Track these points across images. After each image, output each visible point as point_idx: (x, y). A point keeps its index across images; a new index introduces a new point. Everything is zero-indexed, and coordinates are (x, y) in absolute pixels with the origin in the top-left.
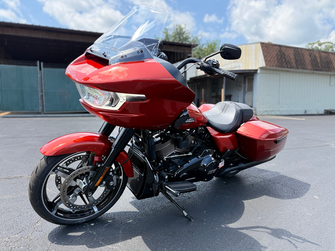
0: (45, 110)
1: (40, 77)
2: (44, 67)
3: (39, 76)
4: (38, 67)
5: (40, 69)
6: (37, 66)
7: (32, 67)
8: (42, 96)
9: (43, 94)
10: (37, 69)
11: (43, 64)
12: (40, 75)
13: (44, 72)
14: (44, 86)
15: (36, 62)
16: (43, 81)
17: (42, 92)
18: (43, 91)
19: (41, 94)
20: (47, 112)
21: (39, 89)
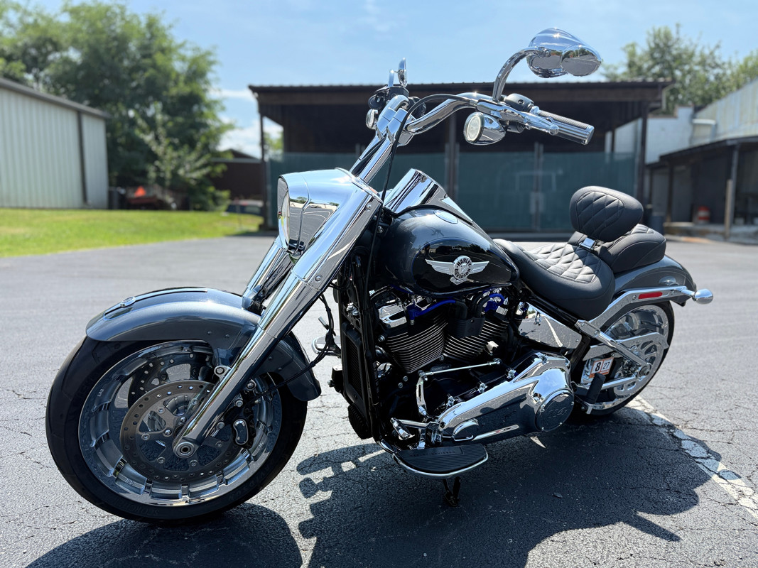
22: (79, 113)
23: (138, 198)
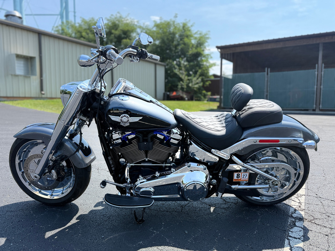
2: (271, 72)
3: (266, 79)
4: (266, 73)
5: (267, 74)
6: (265, 71)
7: (261, 73)
9: (268, 94)
11: (270, 70)
13: (270, 76)
14: (269, 88)
18: (269, 91)
21: (265, 90)
22: (156, 64)
23: (174, 96)
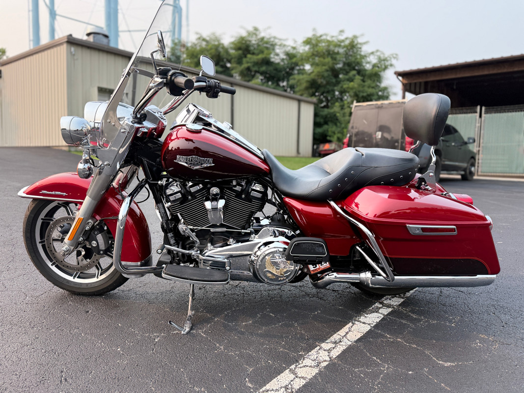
0: (479, 170)
1: (478, 127)
2: (486, 112)
4: (478, 114)
5: (480, 116)
7: (469, 115)
8: (479, 151)
10: (476, 116)
11: (485, 109)
12: (479, 125)
13: (484, 120)
14: (483, 139)
15: (477, 108)
16: (482, 132)
17: (479, 147)
18: (481, 145)
19: (478, 149)
20: (483, 174)
21: (476, 143)
22: (299, 101)
23: (326, 150)
